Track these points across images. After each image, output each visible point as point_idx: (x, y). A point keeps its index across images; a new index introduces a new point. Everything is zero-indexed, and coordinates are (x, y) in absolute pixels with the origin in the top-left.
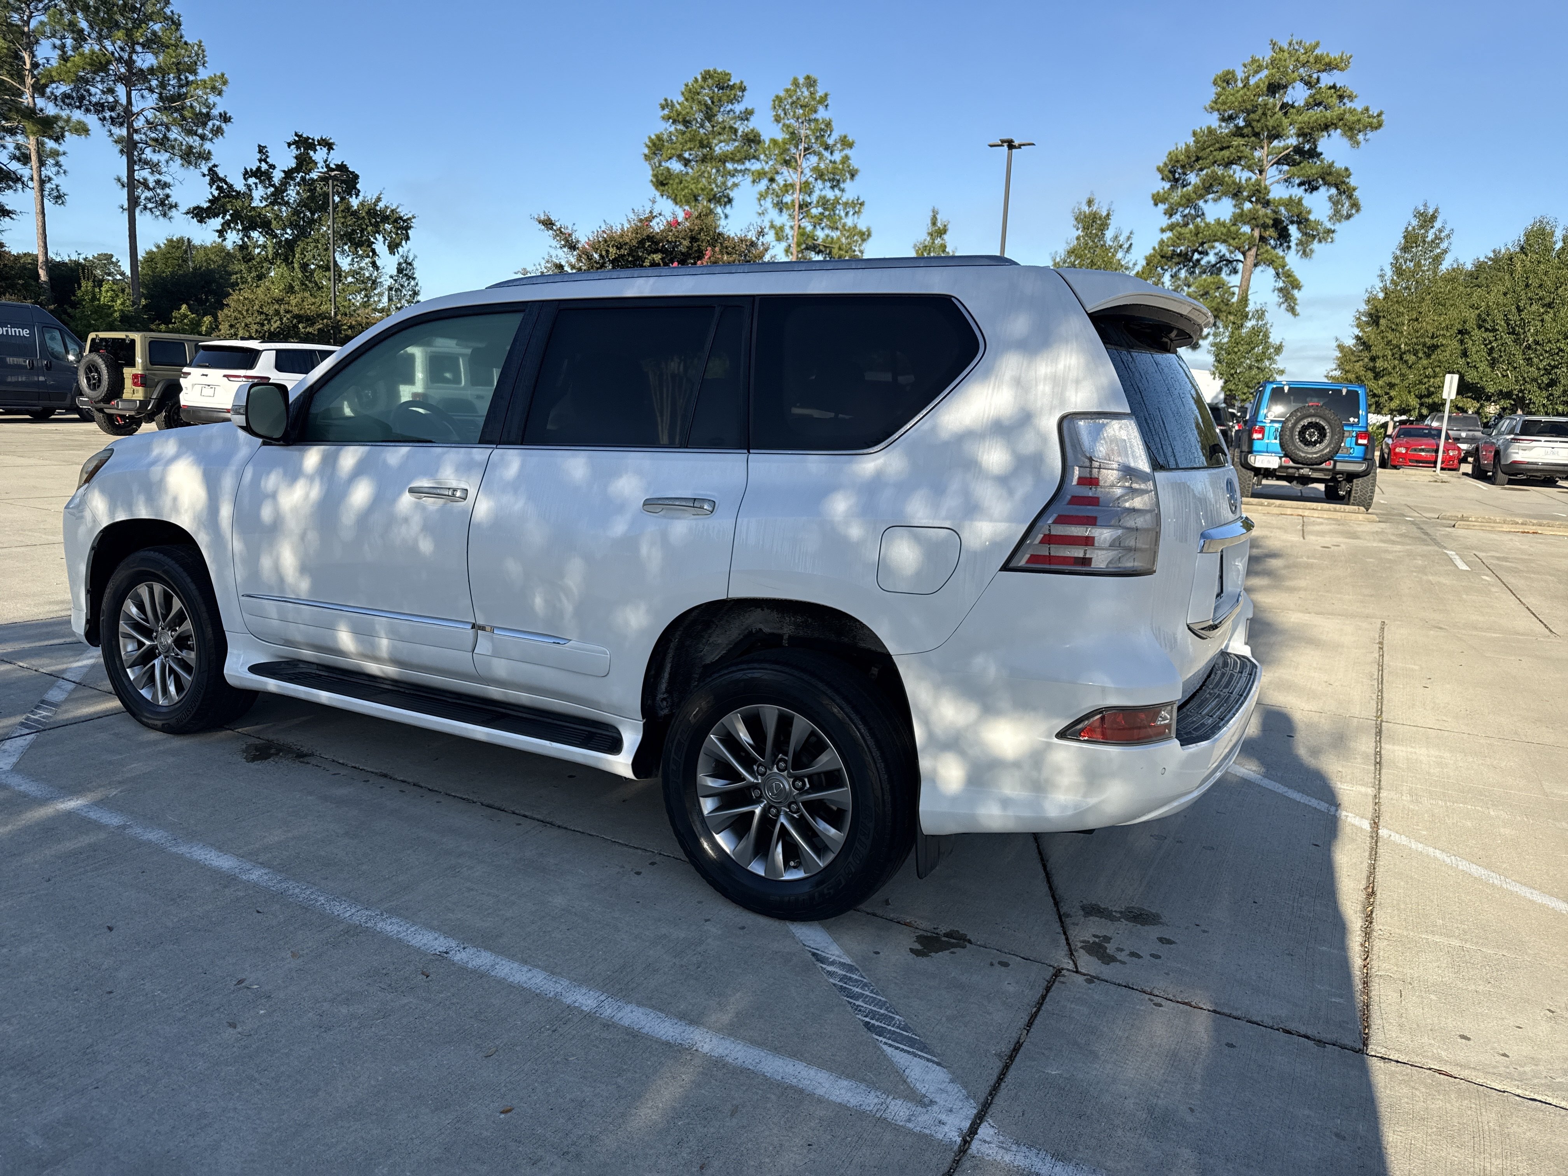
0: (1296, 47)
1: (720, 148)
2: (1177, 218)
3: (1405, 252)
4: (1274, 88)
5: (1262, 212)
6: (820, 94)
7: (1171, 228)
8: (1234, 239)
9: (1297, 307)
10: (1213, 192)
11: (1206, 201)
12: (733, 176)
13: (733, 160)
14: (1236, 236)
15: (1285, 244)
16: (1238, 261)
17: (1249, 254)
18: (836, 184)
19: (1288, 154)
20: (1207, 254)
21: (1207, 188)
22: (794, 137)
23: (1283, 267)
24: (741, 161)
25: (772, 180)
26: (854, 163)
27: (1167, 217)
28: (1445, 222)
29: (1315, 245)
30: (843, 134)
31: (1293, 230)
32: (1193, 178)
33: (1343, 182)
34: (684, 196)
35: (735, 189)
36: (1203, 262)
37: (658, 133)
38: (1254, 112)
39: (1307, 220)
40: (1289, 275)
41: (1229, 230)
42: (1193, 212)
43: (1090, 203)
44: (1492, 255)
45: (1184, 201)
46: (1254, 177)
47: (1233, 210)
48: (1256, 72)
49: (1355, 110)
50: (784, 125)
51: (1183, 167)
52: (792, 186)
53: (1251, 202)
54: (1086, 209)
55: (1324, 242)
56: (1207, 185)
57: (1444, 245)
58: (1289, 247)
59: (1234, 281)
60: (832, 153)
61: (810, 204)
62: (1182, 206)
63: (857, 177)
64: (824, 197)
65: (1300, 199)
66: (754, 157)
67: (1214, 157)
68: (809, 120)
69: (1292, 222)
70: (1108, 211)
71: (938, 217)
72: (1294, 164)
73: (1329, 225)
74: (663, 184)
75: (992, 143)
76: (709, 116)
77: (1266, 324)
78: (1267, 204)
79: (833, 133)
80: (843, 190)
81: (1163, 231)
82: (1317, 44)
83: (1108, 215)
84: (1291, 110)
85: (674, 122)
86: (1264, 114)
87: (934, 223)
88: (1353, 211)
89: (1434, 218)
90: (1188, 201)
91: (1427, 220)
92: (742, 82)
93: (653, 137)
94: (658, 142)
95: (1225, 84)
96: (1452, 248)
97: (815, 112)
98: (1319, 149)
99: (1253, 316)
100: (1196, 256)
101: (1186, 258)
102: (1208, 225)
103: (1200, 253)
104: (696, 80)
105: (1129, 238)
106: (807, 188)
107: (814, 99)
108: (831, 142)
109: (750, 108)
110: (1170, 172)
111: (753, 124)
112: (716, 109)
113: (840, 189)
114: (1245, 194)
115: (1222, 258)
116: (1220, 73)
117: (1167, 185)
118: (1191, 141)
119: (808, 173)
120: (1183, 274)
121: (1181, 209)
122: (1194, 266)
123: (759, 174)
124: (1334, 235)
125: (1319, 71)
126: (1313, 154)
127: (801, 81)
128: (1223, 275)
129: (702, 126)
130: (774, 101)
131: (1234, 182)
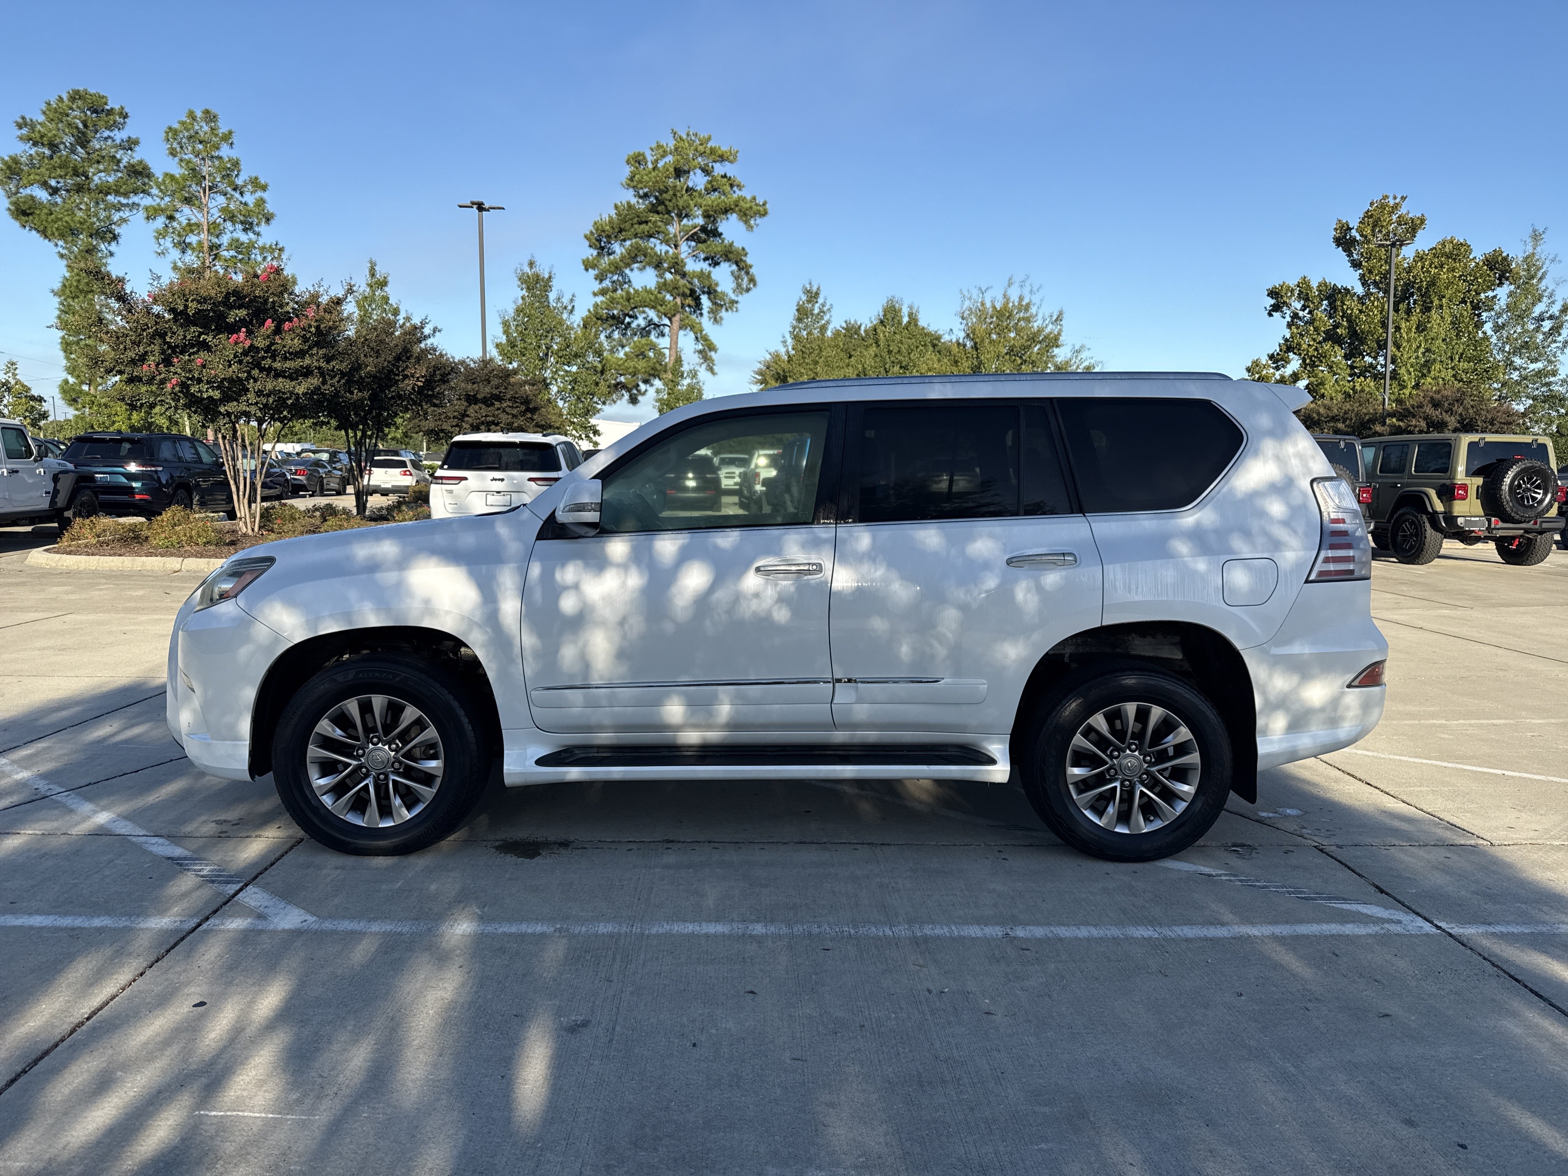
0: (693, 138)
1: (100, 178)
2: (607, 283)
3: (799, 322)
4: (679, 172)
5: (682, 282)
6: (223, 130)
7: (603, 292)
8: (661, 305)
9: (715, 367)
10: (637, 262)
11: (632, 270)
12: (119, 210)
13: (117, 193)
14: (663, 303)
15: (698, 312)
16: (664, 325)
17: (674, 319)
18: (248, 227)
19: (696, 233)
20: (637, 318)
21: (633, 257)
22: (195, 174)
23: (701, 331)
24: (126, 195)
25: (171, 218)
26: (270, 207)
27: (598, 282)
28: (826, 299)
29: (723, 313)
30: (254, 175)
31: (704, 299)
32: (618, 249)
33: (741, 260)
34: (57, 229)
35: (124, 225)
36: (634, 325)
37: (12, 154)
38: (666, 192)
39: (716, 291)
40: (706, 339)
41: (656, 297)
42: (620, 278)
43: (531, 264)
44: (844, 325)
45: (613, 269)
46: (671, 251)
47: (656, 279)
48: (663, 156)
49: (745, 198)
50: (181, 160)
51: (608, 237)
52: (198, 225)
53: (671, 273)
54: (527, 269)
55: (730, 311)
56: (633, 255)
57: (826, 318)
58: (701, 314)
59: (664, 343)
60: (242, 194)
61: (220, 245)
62: (612, 273)
63: (272, 222)
64: (238, 240)
65: (709, 273)
66: (144, 192)
67: (635, 229)
68: (212, 157)
69: (704, 293)
70: (550, 273)
71: (377, 268)
72: (699, 241)
73: (733, 297)
74: (25, 213)
75: (461, 204)
76: (83, 141)
77: (698, 383)
78: (684, 275)
79: (242, 173)
80: (258, 234)
81: (595, 294)
82: (709, 138)
83: (550, 277)
84: (694, 194)
85: (35, 144)
86: (675, 195)
87: (373, 275)
88: (751, 286)
89: (817, 294)
90: (617, 268)
91: (813, 296)
92: (122, 108)
93: (6, 158)
94: (14, 166)
95: (637, 165)
96: (832, 319)
97: (218, 149)
98: (720, 230)
99: (688, 375)
100: (627, 320)
101: (618, 321)
102: (636, 291)
103: (630, 317)
104: (61, 99)
105: (572, 300)
106: (215, 229)
107: (216, 135)
108: (240, 182)
109: (134, 137)
110: (597, 240)
111: (138, 155)
112: (90, 134)
113: (254, 233)
114: (665, 265)
115: (650, 322)
116: (631, 153)
117: (595, 253)
118: (613, 212)
119: (216, 213)
120: (616, 335)
121: (609, 275)
122: (626, 329)
123: (155, 210)
124: (738, 305)
125: (714, 161)
126: (716, 234)
127: (199, 114)
128: (653, 337)
129: (73, 151)
130: (167, 133)
131: (656, 253)
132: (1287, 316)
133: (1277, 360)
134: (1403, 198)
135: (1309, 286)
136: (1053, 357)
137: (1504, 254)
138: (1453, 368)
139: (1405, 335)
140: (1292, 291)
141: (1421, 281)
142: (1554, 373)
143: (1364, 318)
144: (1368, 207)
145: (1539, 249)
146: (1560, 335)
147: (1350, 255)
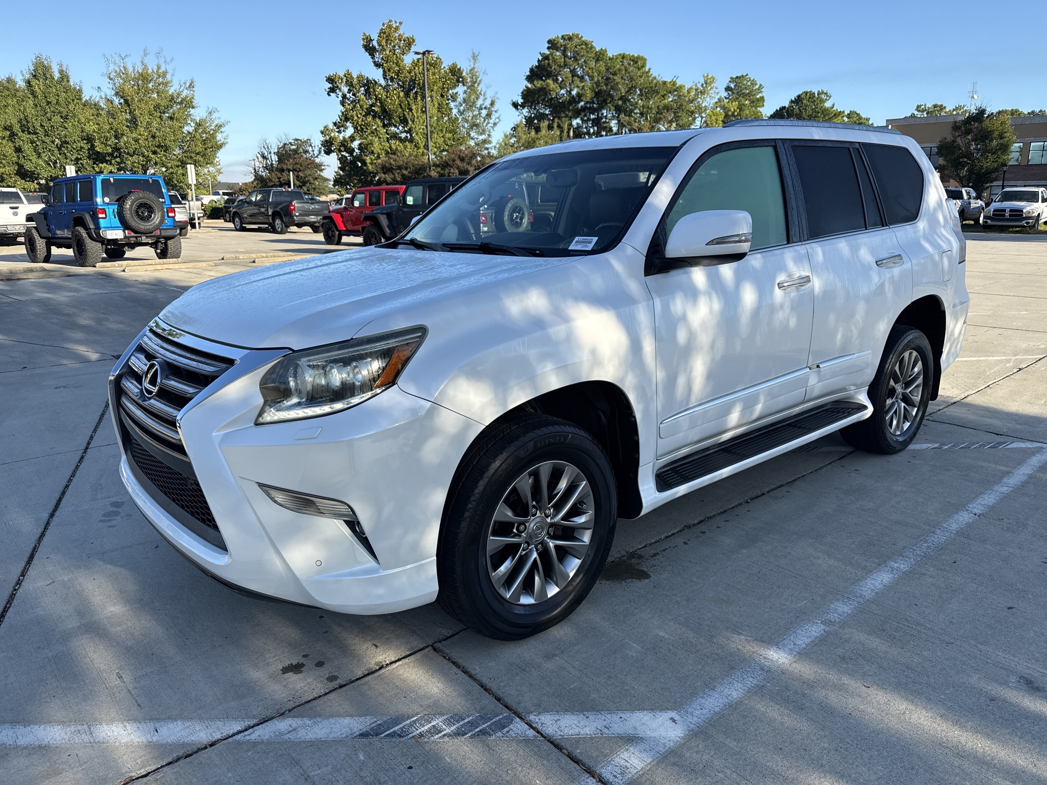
132: (340, 96)
133: (339, 126)
134: (400, 23)
135: (352, 76)
136: (190, 115)
137: (458, 67)
138: (443, 137)
139: (415, 114)
140: (342, 79)
141: (419, 80)
142: (490, 142)
143: (390, 101)
144: (381, 27)
145: (477, 65)
146: (491, 118)
147: (373, 57)
